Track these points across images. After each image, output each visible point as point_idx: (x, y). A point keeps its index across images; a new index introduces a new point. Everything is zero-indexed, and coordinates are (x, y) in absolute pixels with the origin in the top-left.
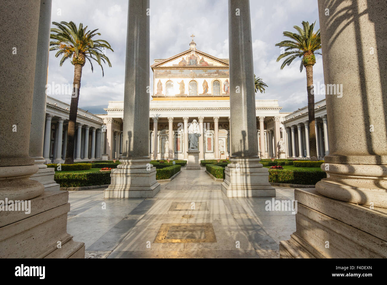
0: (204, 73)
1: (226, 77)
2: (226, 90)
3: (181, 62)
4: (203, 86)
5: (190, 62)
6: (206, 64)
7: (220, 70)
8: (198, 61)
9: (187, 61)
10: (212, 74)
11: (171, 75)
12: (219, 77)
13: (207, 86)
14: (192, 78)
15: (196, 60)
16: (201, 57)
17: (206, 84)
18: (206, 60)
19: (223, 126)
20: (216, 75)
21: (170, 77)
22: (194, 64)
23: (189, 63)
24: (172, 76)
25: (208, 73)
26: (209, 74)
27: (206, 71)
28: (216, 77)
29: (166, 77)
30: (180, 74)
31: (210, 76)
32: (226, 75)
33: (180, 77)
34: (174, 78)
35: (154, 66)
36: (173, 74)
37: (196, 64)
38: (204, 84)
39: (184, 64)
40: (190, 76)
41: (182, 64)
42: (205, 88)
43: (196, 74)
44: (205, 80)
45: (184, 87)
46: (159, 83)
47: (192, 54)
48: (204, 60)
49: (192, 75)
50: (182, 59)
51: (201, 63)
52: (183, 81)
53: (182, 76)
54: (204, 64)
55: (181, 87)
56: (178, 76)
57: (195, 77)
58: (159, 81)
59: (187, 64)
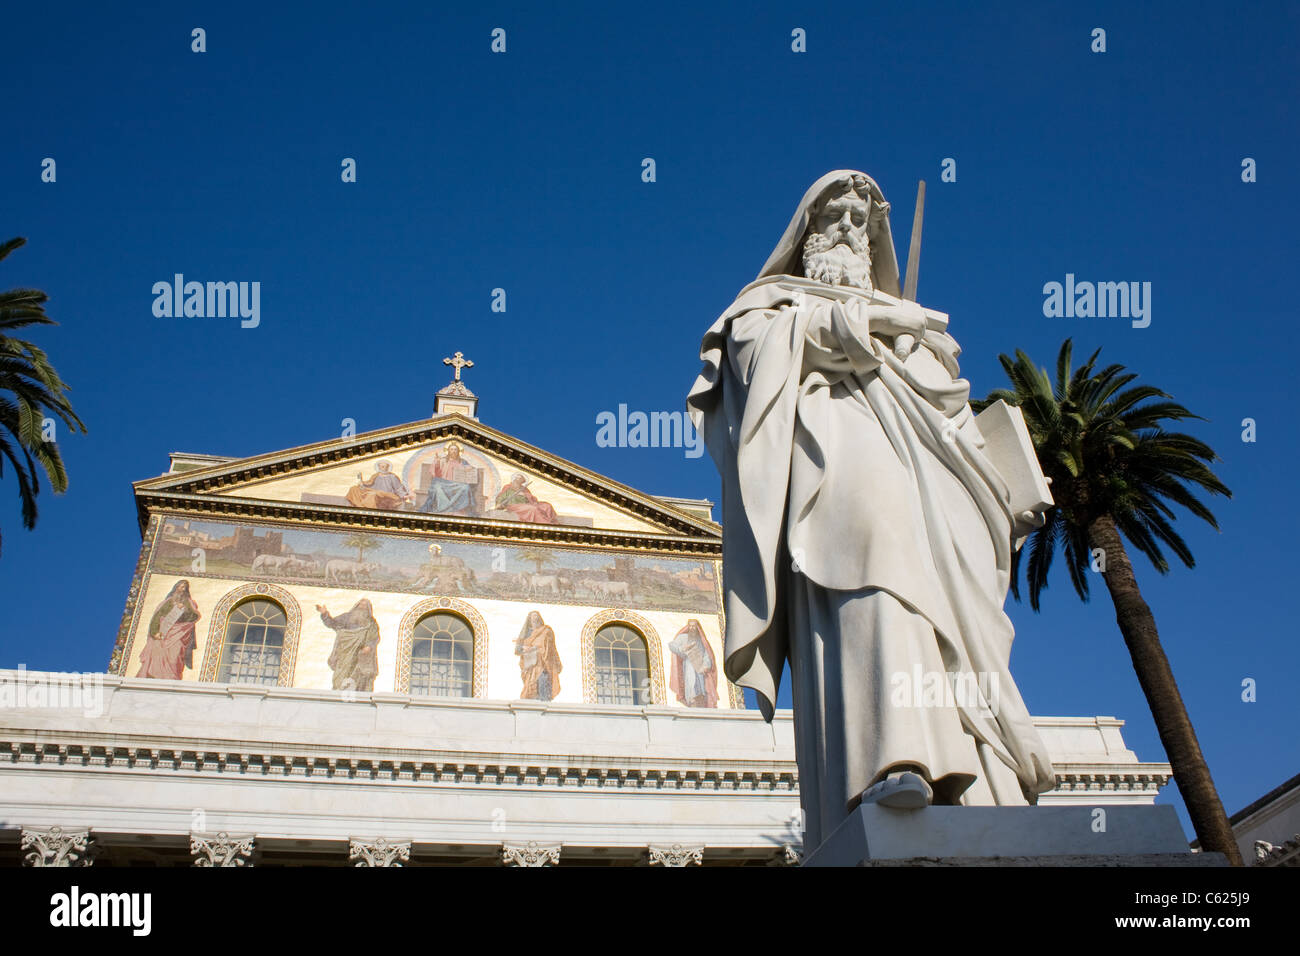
0: (533, 567)
2: (691, 694)
3: (367, 486)
4: (519, 651)
5: (432, 499)
6: (543, 513)
7: (638, 564)
8: (490, 489)
9: (414, 485)
10: (587, 582)
11: (279, 561)
12: (636, 606)
13: (553, 654)
15: (472, 486)
16: (505, 473)
17: (542, 638)
18: (543, 489)
20: (615, 586)
21: (267, 575)
22: (465, 503)
23: (423, 500)
24: (284, 567)
25: (557, 574)
26: (564, 580)
27: (539, 560)
28: (612, 599)
29: (242, 572)
30: (352, 559)
31: (574, 593)
32: (682, 593)
33: (348, 583)
34: (301, 584)
35: (162, 490)
36: (293, 558)
37: (469, 508)
38: (528, 640)
39: (384, 503)
40: (427, 579)
41: (370, 502)
42: (533, 667)
43: (472, 572)
44: (538, 613)
45: (367, 649)
46: (171, 606)
47: (445, 450)
48: (526, 490)
49: (440, 575)
50: (375, 472)
51: (506, 505)
52: (365, 608)
53: (364, 572)
54: (530, 516)
55: (346, 651)
56: (336, 574)
57: (462, 589)
58: (175, 595)
59: (408, 501)
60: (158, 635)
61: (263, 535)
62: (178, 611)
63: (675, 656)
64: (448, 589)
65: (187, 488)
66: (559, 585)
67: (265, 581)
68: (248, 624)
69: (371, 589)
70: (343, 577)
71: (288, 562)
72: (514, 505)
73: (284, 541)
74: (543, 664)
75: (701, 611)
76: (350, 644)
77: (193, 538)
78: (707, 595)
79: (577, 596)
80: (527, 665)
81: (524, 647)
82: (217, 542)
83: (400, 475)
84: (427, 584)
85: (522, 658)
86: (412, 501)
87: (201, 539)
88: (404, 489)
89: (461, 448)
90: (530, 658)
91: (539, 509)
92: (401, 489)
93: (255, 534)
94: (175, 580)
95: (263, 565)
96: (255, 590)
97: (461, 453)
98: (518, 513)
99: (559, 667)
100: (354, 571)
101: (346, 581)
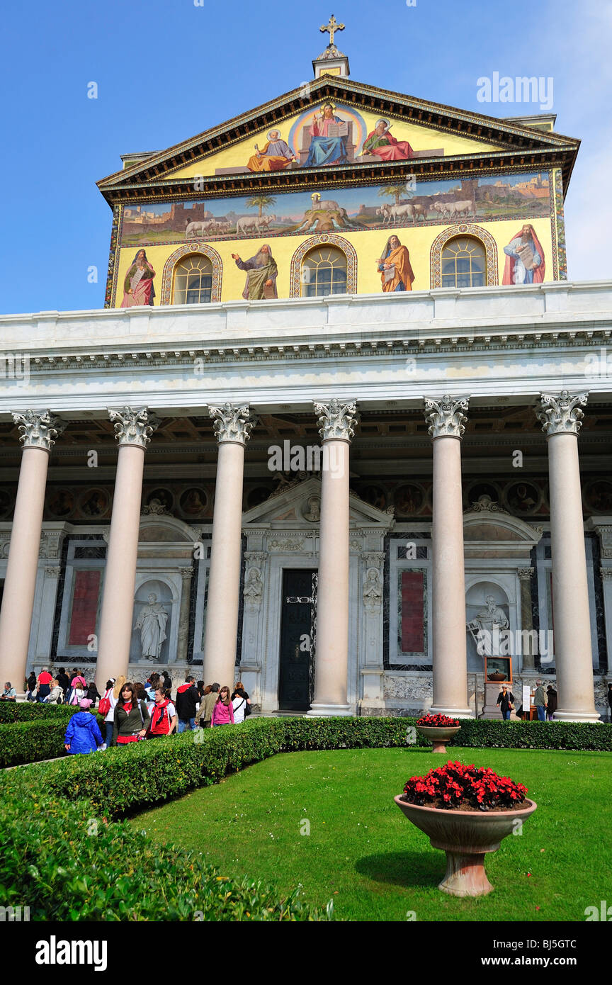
0: (393, 200)
1: (524, 217)
3: (262, 154)
4: (381, 270)
5: (311, 153)
6: (402, 151)
7: (482, 182)
8: (358, 139)
9: (299, 145)
10: (436, 204)
11: (204, 225)
12: (480, 219)
13: (408, 268)
14: (316, 231)
15: (344, 138)
16: (371, 122)
17: (399, 256)
18: (401, 131)
19: (503, 495)
20: (460, 205)
21: (196, 237)
22: (338, 155)
23: (306, 156)
24: (208, 229)
25: (413, 202)
26: (417, 207)
27: (397, 193)
28: (458, 217)
29: (179, 237)
30: (255, 215)
31: (425, 216)
32: (518, 202)
33: (254, 234)
34: (220, 239)
35: (117, 184)
36: (213, 221)
37: (343, 157)
38: (388, 260)
39: (276, 166)
40: (310, 222)
41: (266, 166)
42: (391, 280)
43: (344, 211)
44: (396, 237)
45: (269, 282)
46: (136, 270)
47: (321, 110)
48: (388, 134)
49: (319, 217)
50: (268, 141)
51: (371, 150)
52: (267, 251)
53: (264, 224)
54: (391, 156)
55: (255, 285)
56: (244, 228)
57: (336, 225)
58: (138, 261)
59: (294, 161)
60: (130, 291)
61: (191, 208)
62: (140, 272)
63: (509, 257)
64: (326, 228)
65: (133, 180)
66: (414, 211)
67: (195, 241)
68: (188, 275)
69: (269, 236)
70: (249, 230)
71: (210, 225)
72: (377, 149)
73: (205, 209)
74: (400, 278)
75: (534, 216)
76: (257, 279)
77: (144, 218)
78: (541, 201)
79: (428, 218)
80: (387, 279)
81: (385, 265)
82: (160, 217)
83: (286, 141)
84: (311, 225)
85: (383, 274)
86: (297, 159)
87: (150, 218)
88: (291, 152)
89: (334, 106)
90: (388, 273)
91: (398, 148)
92: (288, 151)
93: (185, 208)
94: (136, 250)
95: (193, 230)
96: (189, 250)
97: (334, 111)
98: (381, 155)
99: (412, 278)
100: (257, 224)
101: (251, 233)
